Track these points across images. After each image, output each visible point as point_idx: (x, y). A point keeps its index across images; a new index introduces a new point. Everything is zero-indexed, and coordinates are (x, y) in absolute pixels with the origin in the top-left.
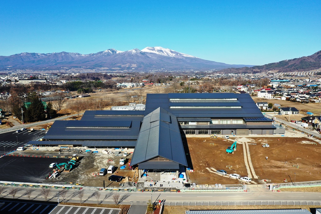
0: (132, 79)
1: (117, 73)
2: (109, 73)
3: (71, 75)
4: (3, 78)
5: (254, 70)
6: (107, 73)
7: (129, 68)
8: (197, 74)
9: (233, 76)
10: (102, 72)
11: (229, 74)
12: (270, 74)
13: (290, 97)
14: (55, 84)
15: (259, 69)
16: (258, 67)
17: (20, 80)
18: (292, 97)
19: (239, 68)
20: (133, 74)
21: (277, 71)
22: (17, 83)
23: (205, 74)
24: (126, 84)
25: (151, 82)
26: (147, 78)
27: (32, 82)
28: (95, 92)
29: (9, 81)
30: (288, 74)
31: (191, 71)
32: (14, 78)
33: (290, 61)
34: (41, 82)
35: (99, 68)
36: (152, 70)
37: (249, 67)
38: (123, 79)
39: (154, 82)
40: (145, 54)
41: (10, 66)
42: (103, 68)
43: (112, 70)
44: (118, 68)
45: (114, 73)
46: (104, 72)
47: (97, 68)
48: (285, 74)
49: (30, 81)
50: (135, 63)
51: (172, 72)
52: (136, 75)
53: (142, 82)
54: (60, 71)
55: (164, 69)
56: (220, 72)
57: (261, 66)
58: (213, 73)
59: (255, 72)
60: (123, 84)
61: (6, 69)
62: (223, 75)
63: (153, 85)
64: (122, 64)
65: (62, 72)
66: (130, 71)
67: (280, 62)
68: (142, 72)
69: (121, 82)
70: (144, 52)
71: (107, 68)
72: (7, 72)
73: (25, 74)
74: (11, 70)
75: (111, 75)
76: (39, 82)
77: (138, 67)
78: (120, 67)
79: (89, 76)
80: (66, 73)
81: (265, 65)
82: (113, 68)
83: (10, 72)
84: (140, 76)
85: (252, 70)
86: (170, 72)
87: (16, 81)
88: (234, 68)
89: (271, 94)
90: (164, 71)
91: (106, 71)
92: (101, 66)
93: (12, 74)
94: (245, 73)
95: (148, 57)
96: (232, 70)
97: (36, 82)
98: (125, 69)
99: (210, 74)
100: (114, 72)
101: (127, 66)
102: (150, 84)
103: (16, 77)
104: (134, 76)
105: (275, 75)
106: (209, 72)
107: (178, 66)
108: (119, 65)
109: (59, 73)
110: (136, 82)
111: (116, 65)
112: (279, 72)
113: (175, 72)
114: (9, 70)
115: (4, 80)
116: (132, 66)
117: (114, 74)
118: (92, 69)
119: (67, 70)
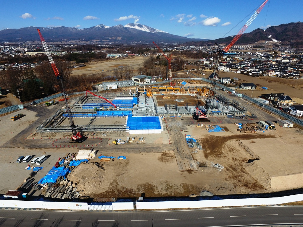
0: (118, 50)
1: (107, 45)
2: (101, 44)
3: (70, 46)
4: (14, 49)
6: (99, 44)
7: (115, 41)
8: (166, 46)
9: (194, 49)
10: (95, 43)
11: (191, 47)
15: (212, 42)
20: (119, 46)
22: (25, 54)
23: (173, 46)
24: (114, 55)
25: (132, 53)
26: (129, 50)
30: (233, 47)
31: (162, 43)
32: (23, 49)
33: (234, 36)
35: (92, 40)
36: (133, 42)
37: (205, 41)
38: (111, 49)
39: (135, 53)
41: (20, 38)
42: (95, 41)
44: (107, 41)
47: (91, 40)
49: (36, 53)
50: (120, 37)
51: (148, 44)
52: (121, 47)
53: (126, 53)
54: (62, 43)
55: (142, 42)
56: (183, 44)
57: (213, 40)
58: (178, 45)
59: (208, 45)
60: (112, 55)
61: (18, 41)
62: (186, 48)
63: (134, 55)
64: (110, 37)
66: (117, 42)
68: (126, 44)
69: (109, 52)
70: (127, 28)
71: (99, 40)
72: (19, 43)
73: (34, 45)
74: (22, 41)
75: (102, 46)
77: (122, 40)
78: (108, 39)
79: (84, 47)
80: (67, 45)
81: (216, 39)
82: (103, 41)
83: (21, 43)
84: (124, 48)
85: (207, 43)
86: (146, 44)
91: (97, 43)
92: (94, 39)
93: (24, 45)
95: (130, 32)
96: (192, 43)
98: (112, 41)
99: (176, 46)
100: (104, 43)
101: (114, 39)
102: (132, 55)
103: (26, 48)
106: (175, 44)
107: (152, 39)
108: (108, 37)
110: (121, 52)
111: (105, 38)
113: (150, 44)
114: (20, 41)
115: (15, 51)
116: (117, 39)
117: (104, 46)
118: (87, 41)
119: (67, 41)
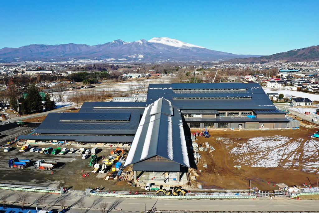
0: (138, 70)
1: (124, 64)
2: (116, 64)
3: (78, 66)
4: (11, 70)
5: (262, 60)
6: (114, 64)
7: (136, 59)
8: (203, 64)
9: (241, 67)
10: (109, 63)
11: (237, 64)
12: (278, 64)
13: (301, 87)
14: (60, 74)
15: (267, 59)
16: (266, 57)
17: (26, 71)
18: (303, 87)
19: (246, 58)
20: (140, 65)
21: (286, 61)
22: (24, 74)
23: (212, 65)
24: (132, 75)
25: (157, 73)
26: (153, 68)
27: (38, 73)
28: (100, 83)
29: (16, 72)
30: (297, 64)
31: (198, 61)
32: (22, 69)
33: (299, 50)
34: (47, 73)
35: (106, 59)
36: (158, 60)
37: (257, 57)
38: (130, 69)
39: (160, 73)
40: (151, 45)
41: (19, 58)
42: (110, 59)
43: (119, 61)
44: (125, 60)
45: (121, 64)
46: (111, 63)
47: (104, 59)
48: (294, 64)
49: (36, 72)
50: (141, 54)
51: (179, 63)
52: (142, 66)
53: (148, 72)
54: (68, 62)
55: (170, 60)
56: (227, 62)
57: (269, 56)
58: (220, 63)
59: (262, 63)
60: (129, 75)
61: (15, 61)
62: (230, 65)
63: (159, 76)
64: (128, 55)
65: (70, 63)
66: (137, 62)
67: (289, 52)
68: (149, 63)
69: (127, 72)
70: (151, 43)
71: (114, 59)
72: (17, 63)
73: (34, 65)
74: (20, 61)
75: (117, 66)
76: (45, 73)
77: (144, 58)
78: (126, 58)
79: (95, 66)
80: (74, 64)
81: (273, 55)
82: (120, 59)
83: (19, 63)
84: (147, 67)
85: (260, 60)
86: (176, 63)
87: (23, 72)
88: (241, 59)
89: (281, 84)
90: (170, 61)
91: (113, 62)
92: (108, 57)
93: (22, 65)
94: (252, 63)
95: (155, 48)
96: (239, 60)
97: (42, 73)
98: (131, 60)
99: (217, 64)
100: (120, 62)
101: (134, 57)
102: (156, 74)
103: (24, 68)
104: (141, 66)
105: (283, 65)
106: (216, 62)
107: (185, 57)
108: (126, 55)
109: (67, 64)
110: (142, 72)
111: (123, 56)
112: (287, 62)
113: (181, 63)
114: (18, 62)
115: (11, 71)
116: (138, 57)
118: (99, 60)
119: (74, 61)
